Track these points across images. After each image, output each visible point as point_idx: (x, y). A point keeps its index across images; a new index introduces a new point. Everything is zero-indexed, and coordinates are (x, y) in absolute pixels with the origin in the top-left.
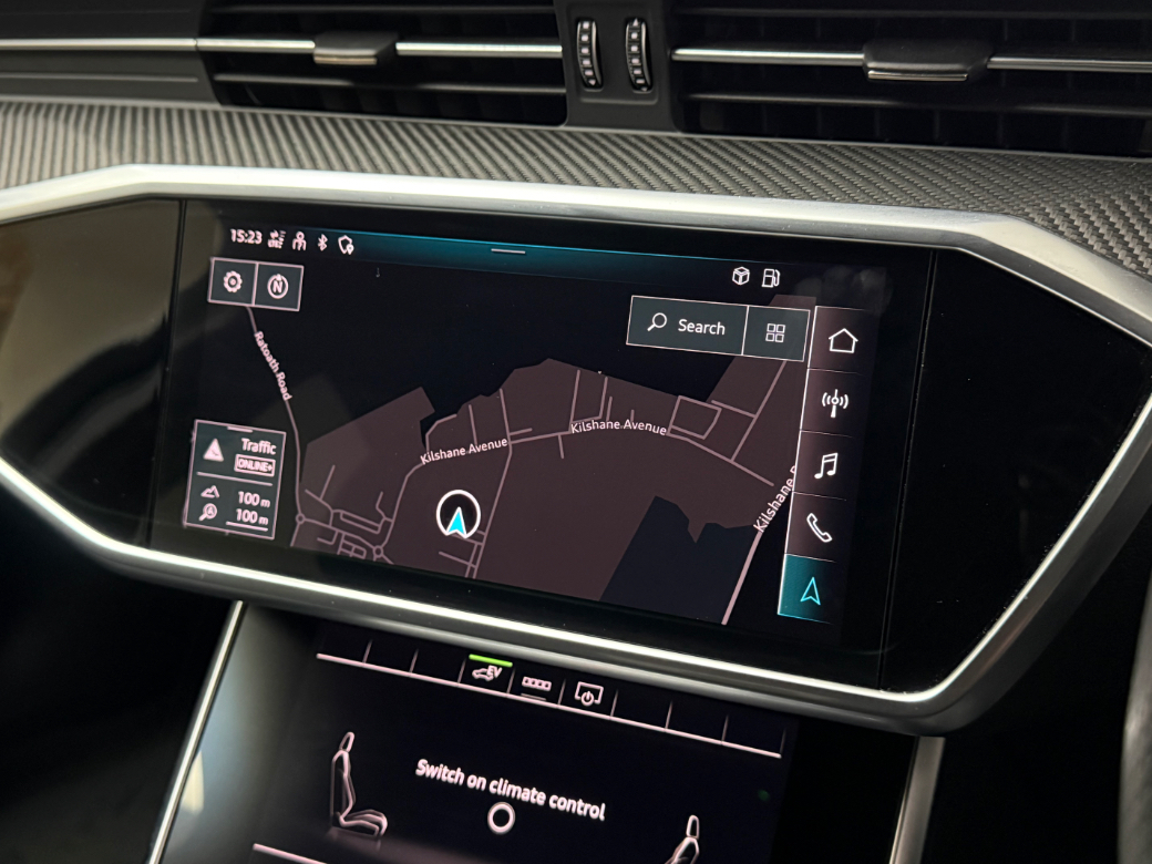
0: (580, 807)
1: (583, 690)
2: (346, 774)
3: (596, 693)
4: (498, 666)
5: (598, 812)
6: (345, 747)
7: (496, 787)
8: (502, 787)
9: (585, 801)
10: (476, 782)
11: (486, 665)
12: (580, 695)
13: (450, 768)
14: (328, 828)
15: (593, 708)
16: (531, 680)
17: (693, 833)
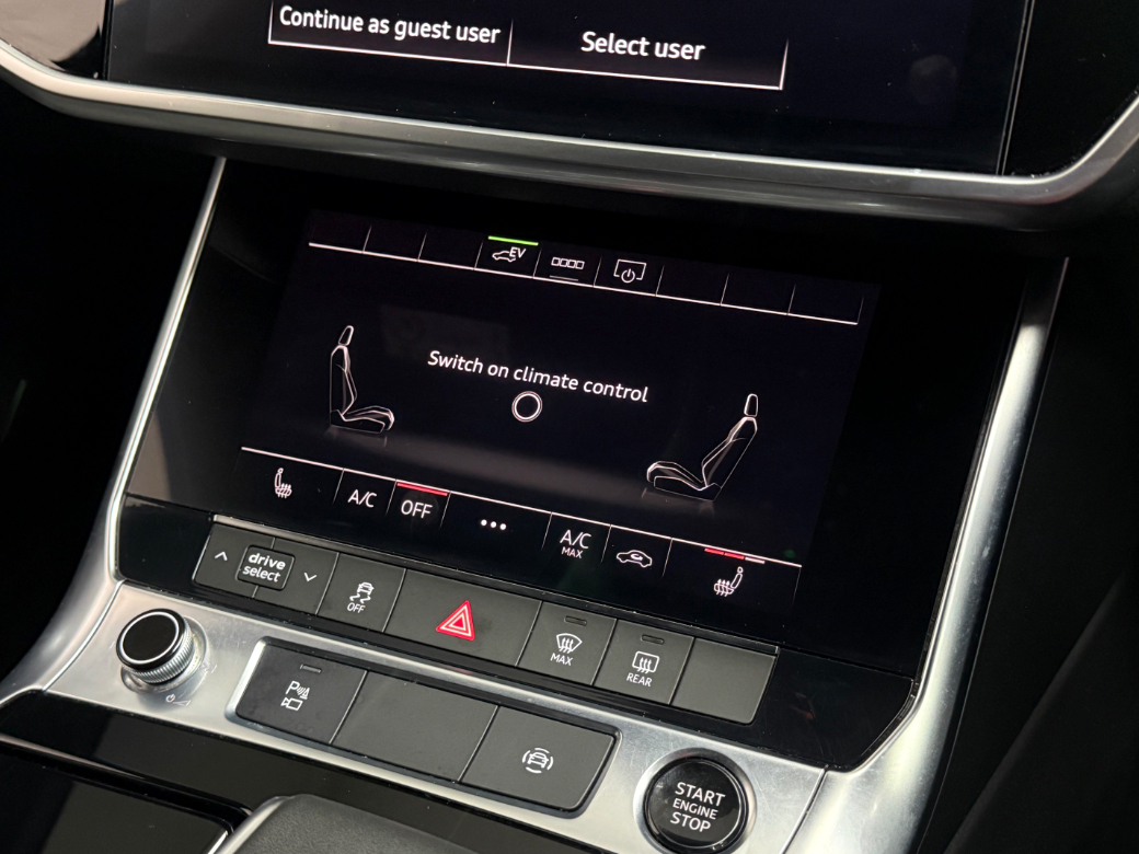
0: (618, 391)
1: (623, 267)
2: (346, 369)
3: (637, 269)
4: (522, 246)
5: (640, 395)
6: (344, 342)
7: (520, 375)
8: (528, 375)
9: (624, 386)
10: (496, 370)
11: (508, 246)
12: (619, 272)
13: (467, 359)
14: (328, 426)
15: (635, 286)
16: (560, 260)
17: (751, 412)
